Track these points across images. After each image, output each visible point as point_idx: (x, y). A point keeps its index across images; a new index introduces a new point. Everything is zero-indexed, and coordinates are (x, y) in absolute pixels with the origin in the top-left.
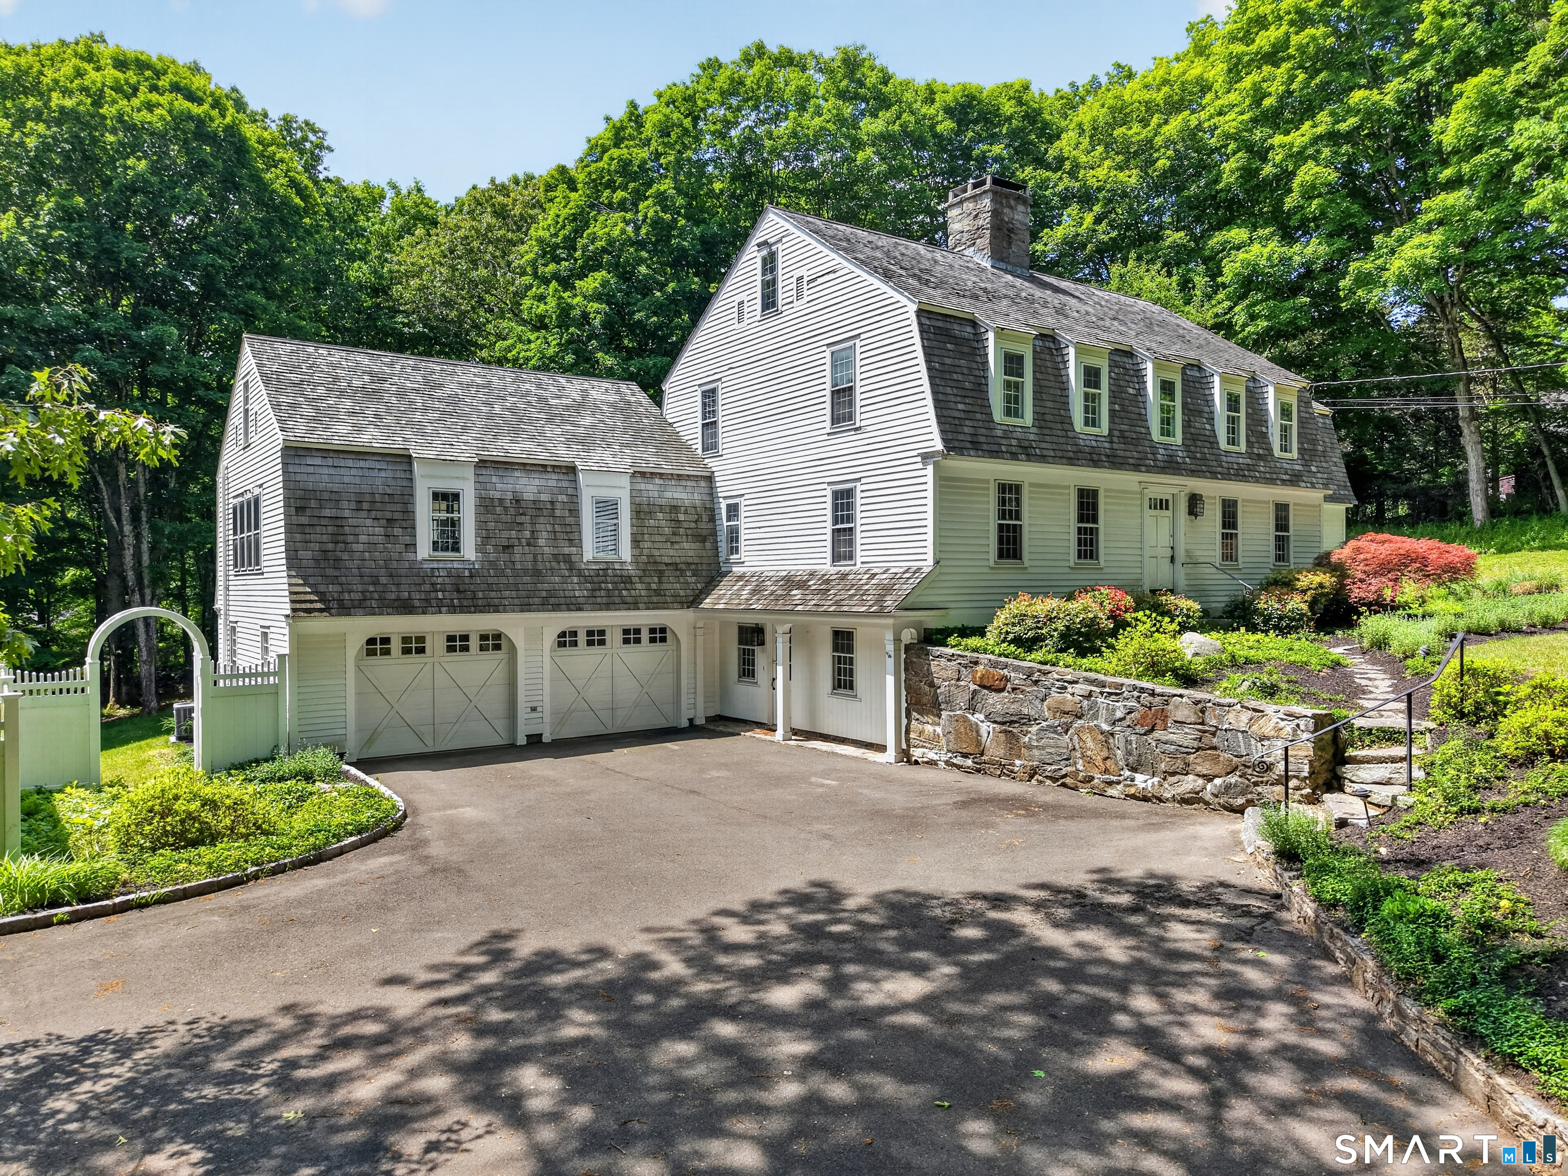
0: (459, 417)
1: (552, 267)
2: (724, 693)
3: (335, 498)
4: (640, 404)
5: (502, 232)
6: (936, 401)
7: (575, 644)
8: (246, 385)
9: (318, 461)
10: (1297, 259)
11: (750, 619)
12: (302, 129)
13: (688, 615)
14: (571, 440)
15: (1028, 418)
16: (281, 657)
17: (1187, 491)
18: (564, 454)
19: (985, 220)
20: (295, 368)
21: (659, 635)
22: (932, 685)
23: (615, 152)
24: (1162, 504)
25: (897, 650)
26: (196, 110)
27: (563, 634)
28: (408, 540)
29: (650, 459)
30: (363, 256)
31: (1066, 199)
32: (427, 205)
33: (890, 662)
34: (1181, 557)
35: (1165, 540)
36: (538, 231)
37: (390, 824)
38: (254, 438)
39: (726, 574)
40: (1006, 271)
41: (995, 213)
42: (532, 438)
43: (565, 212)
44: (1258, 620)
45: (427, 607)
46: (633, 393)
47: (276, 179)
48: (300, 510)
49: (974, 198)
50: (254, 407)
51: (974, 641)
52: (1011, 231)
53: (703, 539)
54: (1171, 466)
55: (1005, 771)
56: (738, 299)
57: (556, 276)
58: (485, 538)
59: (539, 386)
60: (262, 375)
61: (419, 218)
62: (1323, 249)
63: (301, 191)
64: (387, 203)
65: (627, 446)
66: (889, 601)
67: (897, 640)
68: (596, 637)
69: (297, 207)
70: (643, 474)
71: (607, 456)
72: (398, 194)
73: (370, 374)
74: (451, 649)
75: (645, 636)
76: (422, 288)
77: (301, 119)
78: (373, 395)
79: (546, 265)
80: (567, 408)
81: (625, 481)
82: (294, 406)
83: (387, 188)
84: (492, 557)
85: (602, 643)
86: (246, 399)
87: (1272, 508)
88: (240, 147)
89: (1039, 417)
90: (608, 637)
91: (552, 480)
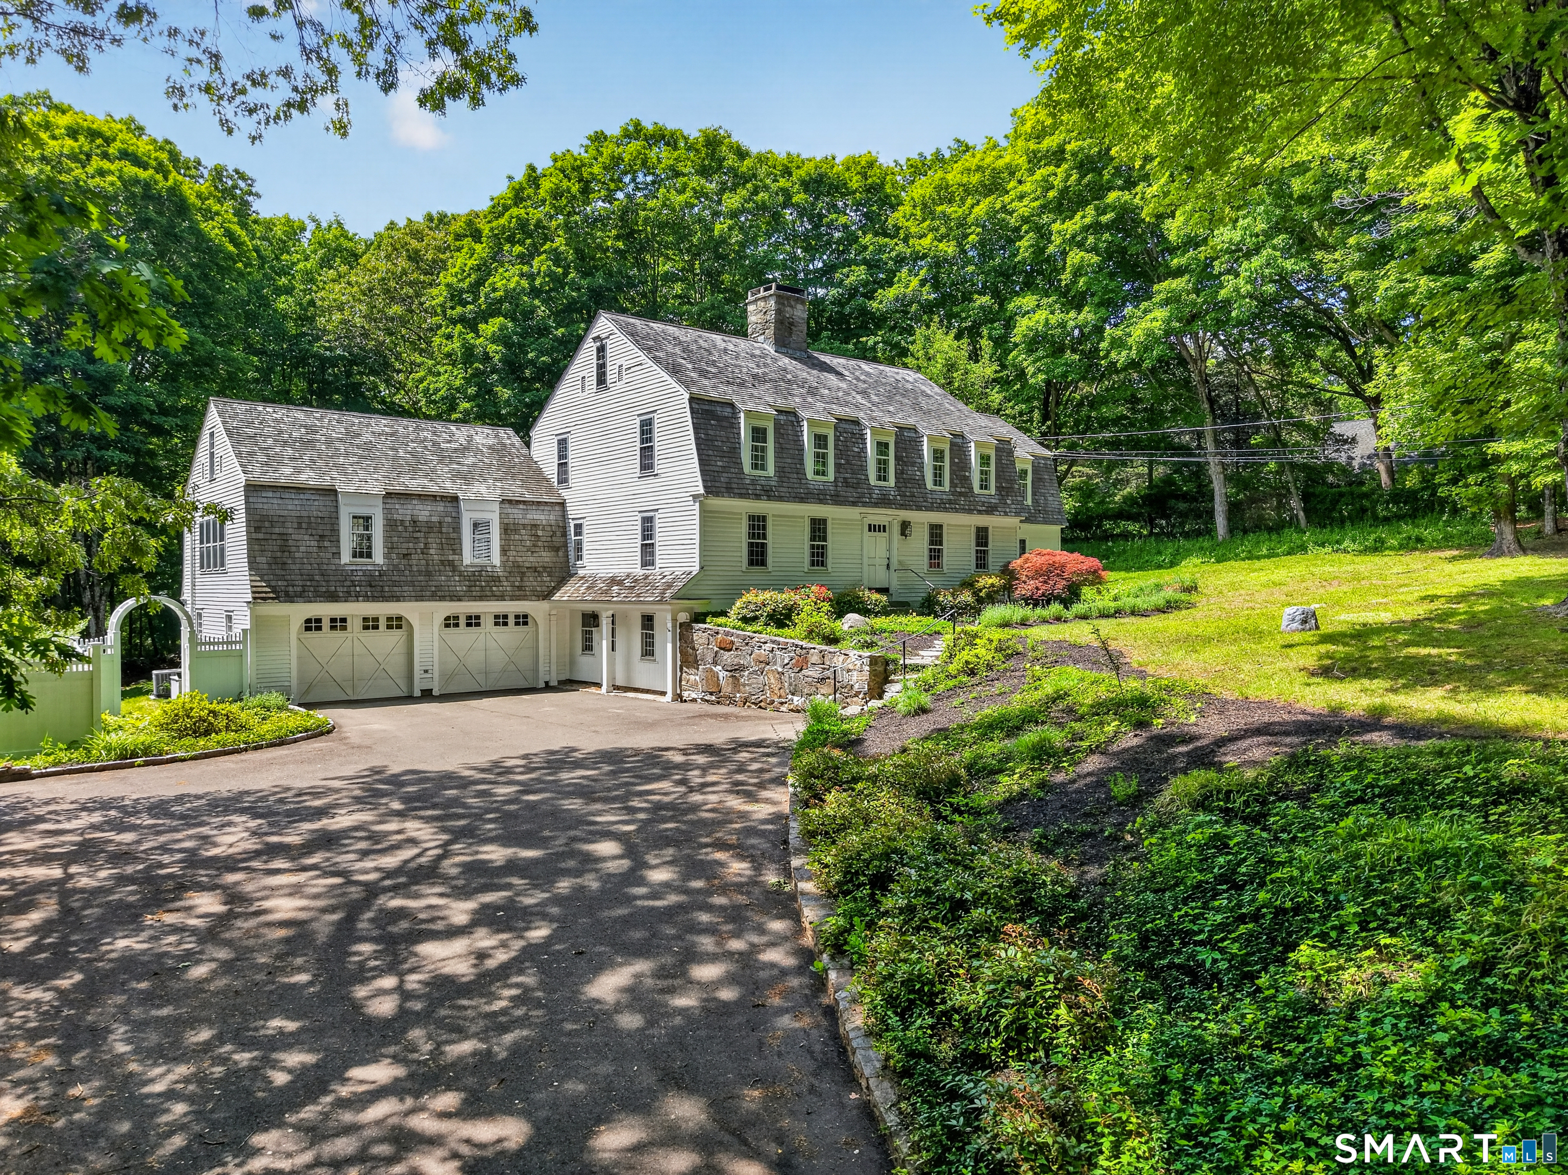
0: (372, 459)
1: (459, 309)
2: (572, 663)
3: (282, 520)
4: (513, 445)
5: (415, 275)
6: (701, 460)
7: (457, 625)
8: (212, 434)
9: (270, 494)
10: (1072, 323)
11: (589, 608)
12: (231, 177)
13: (544, 605)
14: (456, 476)
15: (771, 470)
16: (244, 631)
17: (900, 519)
18: (449, 487)
19: (772, 316)
20: (250, 424)
21: (523, 620)
22: (693, 648)
23: (515, 211)
24: (882, 528)
25: (674, 626)
26: (143, 174)
27: (447, 618)
28: (334, 550)
29: (516, 490)
30: (289, 291)
31: (901, 262)
32: (346, 237)
33: (670, 634)
34: (894, 564)
35: (885, 554)
36: (446, 278)
37: (325, 729)
38: (218, 475)
39: (572, 576)
40: (785, 354)
41: (779, 312)
42: (427, 475)
43: (471, 263)
44: (937, 608)
45: (348, 596)
46: (510, 437)
47: (212, 230)
48: (257, 529)
49: (764, 298)
50: (218, 452)
51: (721, 620)
52: (792, 324)
53: (556, 549)
54: (884, 501)
55: (732, 701)
56: (582, 374)
57: (462, 320)
58: (390, 548)
59: (434, 433)
60: (226, 430)
61: (340, 250)
62: (1091, 317)
63: (235, 239)
64: (308, 234)
65: (500, 480)
66: (668, 594)
67: (674, 620)
68: (473, 621)
69: (230, 253)
70: (510, 502)
71: (483, 489)
72: (318, 226)
73: (305, 427)
74: (366, 628)
75: (511, 620)
76: (344, 322)
77: (230, 170)
78: (308, 444)
79: (453, 308)
80: (456, 450)
81: (496, 507)
82: (251, 454)
83: (307, 222)
84: (396, 562)
85: (478, 625)
86: (212, 445)
87: (973, 530)
88: (182, 207)
89: (780, 470)
90: (482, 621)
91: (440, 507)
